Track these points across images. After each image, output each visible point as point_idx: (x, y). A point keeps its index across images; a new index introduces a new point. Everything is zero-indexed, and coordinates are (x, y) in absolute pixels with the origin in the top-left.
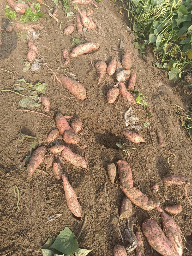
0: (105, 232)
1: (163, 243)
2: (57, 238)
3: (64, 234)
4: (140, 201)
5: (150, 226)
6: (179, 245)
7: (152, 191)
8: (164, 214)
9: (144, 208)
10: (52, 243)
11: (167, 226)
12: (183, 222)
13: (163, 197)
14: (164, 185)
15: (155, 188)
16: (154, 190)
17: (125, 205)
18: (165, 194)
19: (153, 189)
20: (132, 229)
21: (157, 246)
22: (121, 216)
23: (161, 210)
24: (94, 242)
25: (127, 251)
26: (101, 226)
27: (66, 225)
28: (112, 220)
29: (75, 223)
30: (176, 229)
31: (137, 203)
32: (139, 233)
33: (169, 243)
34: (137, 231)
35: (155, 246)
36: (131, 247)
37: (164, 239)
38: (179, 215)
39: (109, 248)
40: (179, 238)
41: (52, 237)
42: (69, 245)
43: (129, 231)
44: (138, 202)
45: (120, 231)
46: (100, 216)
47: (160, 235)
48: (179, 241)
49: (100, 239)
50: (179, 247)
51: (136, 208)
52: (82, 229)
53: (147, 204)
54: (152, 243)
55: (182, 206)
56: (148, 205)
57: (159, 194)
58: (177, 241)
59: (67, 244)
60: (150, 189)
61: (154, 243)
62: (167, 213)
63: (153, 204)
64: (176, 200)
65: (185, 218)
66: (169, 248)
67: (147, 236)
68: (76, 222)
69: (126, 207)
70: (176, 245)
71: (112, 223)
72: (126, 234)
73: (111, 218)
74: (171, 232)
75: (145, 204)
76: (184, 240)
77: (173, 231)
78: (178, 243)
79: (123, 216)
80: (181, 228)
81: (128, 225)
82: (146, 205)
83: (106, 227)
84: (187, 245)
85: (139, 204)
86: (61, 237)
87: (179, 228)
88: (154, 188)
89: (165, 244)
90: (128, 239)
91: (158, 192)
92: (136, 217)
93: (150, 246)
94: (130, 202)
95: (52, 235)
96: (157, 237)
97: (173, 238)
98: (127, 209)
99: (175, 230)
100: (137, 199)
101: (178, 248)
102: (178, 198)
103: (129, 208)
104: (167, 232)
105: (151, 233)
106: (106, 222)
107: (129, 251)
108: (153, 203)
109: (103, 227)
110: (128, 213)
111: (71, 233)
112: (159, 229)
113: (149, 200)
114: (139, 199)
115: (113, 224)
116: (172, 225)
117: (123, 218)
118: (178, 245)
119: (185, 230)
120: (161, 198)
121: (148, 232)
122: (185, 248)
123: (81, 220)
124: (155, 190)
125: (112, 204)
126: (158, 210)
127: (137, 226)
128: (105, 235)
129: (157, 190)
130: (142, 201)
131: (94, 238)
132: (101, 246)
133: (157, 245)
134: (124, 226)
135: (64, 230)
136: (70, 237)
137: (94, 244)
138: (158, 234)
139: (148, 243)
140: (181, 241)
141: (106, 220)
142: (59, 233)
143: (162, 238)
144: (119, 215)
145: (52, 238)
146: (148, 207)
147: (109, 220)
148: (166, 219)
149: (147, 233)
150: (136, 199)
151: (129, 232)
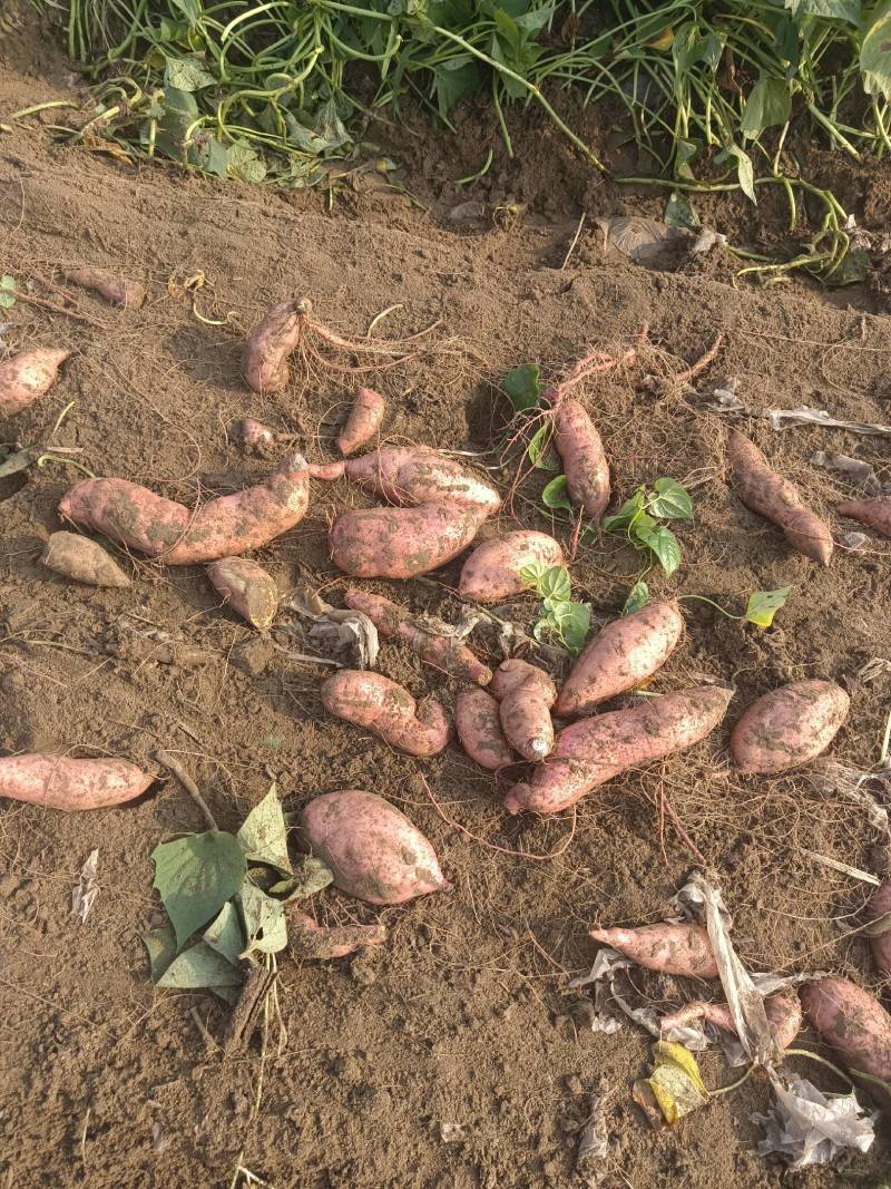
0: (268, 711)
1: (419, 530)
2: (168, 907)
3: (173, 872)
4: (252, 519)
5: (351, 541)
6: (461, 481)
7: (259, 456)
8: (356, 466)
9: (289, 524)
10: (173, 934)
11: (392, 484)
12: (418, 422)
13: (302, 432)
14: (272, 396)
15: (256, 436)
16: (260, 448)
17: (228, 585)
18: (297, 416)
19: (255, 447)
20: (324, 607)
21: (416, 557)
22: (257, 624)
23: (338, 469)
24: (268, 769)
25: (368, 668)
26: (236, 717)
27: (144, 850)
28: (246, 662)
29: (160, 813)
30: (415, 460)
31: (256, 535)
32: (352, 593)
33: (432, 510)
34: (343, 592)
35: (415, 562)
36: (361, 647)
37: (410, 520)
38: (388, 423)
39: (322, 724)
40: (442, 468)
41: (148, 927)
42: (218, 869)
43: (323, 623)
44: (255, 530)
45: (302, 657)
46: (202, 699)
47: (393, 524)
48: (450, 477)
49: (275, 740)
50: (465, 488)
51: (277, 553)
52: (196, 791)
53: (278, 503)
54: (399, 569)
55: (374, 387)
56: (282, 499)
57: (281, 437)
58: (447, 481)
59: (208, 878)
60: (249, 459)
61: (401, 561)
62: (359, 453)
63: (288, 478)
64: (346, 392)
65: (411, 407)
66: (444, 523)
67: (374, 572)
68: (160, 804)
69: (234, 584)
70: (456, 493)
71: (257, 669)
72: (322, 639)
73: (239, 663)
74: (414, 481)
75: (272, 507)
76: (470, 458)
77: (413, 473)
78: (455, 483)
79: (260, 616)
80: (429, 442)
81: (305, 613)
82: (277, 507)
83: (253, 699)
84: (490, 460)
85: (262, 534)
86: (175, 890)
87: (424, 448)
88: (255, 440)
89: (425, 526)
90: (339, 643)
91: (274, 437)
92: (304, 572)
93: (410, 580)
94: (228, 560)
95: (146, 922)
96: (391, 536)
97: (433, 489)
98: (241, 585)
99: (416, 464)
100: (241, 529)
101: (469, 495)
102: (341, 382)
103: (247, 574)
104: (407, 495)
105: (371, 552)
106: (237, 689)
107: (373, 662)
108: (284, 478)
109: (247, 711)
110: (264, 591)
111: (183, 842)
112: (374, 517)
113: (270, 488)
114: (245, 521)
115: (266, 668)
116: (396, 462)
117: (267, 622)
118: (459, 488)
119: (444, 433)
120: (302, 440)
121: (363, 559)
122: (491, 471)
123: (167, 782)
124: (262, 439)
125: (199, 631)
126: (332, 477)
127: (332, 585)
128: (278, 717)
129: (268, 435)
130: (256, 512)
131: (254, 765)
132: (300, 751)
133: (412, 552)
134: (298, 633)
135: (158, 866)
136: (196, 853)
137: (272, 775)
138: (385, 529)
139: (397, 582)
140: (458, 468)
141: (233, 689)
142: (157, 892)
143: (405, 524)
144: (251, 626)
145: (155, 927)
146: (290, 506)
147: (240, 675)
148: (370, 471)
149: (365, 567)
150: (237, 533)
151: (323, 628)
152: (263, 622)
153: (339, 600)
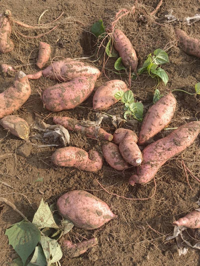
0: (35, 169)
1: (73, 89)
2: (16, 250)
3: (15, 237)
4: (11, 100)
5: (50, 99)
6: (85, 68)
7: (10, 76)
8: (45, 71)
9: (25, 98)
10: (21, 260)
11: (60, 75)
12: (64, 50)
13: (23, 64)
14: (9, 54)
15: (6, 69)
16: (9, 73)
17: (8, 127)
18: (19, 58)
19: (7, 74)
20: (46, 126)
21: (75, 99)
22: (23, 138)
23: (39, 74)
24: (40, 191)
25: (68, 145)
26: (24, 174)
27: (2, 232)
28: (23, 153)
29: (4, 218)
30: (66, 64)
31: (14, 106)
32: (56, 118)
33: (76, 81)
34: (52, 118)
35: (75, 102)
36: (63, 138)
37: (69, 86)
38: (53, 54)
39: (56, 169)
40: (76, 64)
41: (11, 260)
42: (31, 233)
43: (48, 132)
44: (13, 104)
45: (43, 146)
46: (9, 172)
47: (63, 89)
48: (80, 67)
49: (41, 179)
50: (87, 70)
51: (25, 110)
52: (15, 207)
53: (18, 92)
54: (70, 105)
55: (45, 41)
56: (19, 90)
57: (15, 67)
58: (79, 69)
59: (28, 237)
60: (7, 78)
61: (70, 102)
62: (45, 67)
63: (20, 81)
64: (36, 46)
65: (60, 45)
66: (82, 84)
67: (61, 109)
68: (3, 214)
69: (10, 126)
70: (84, 73)
71: (28, 155)
72: (48, 138)
73: (20, 154)
74: (67, 72)
75: (16, 94)
76: (86, 59)
77: (66, 69)
78: (82, 69)
79: (23, 135)
80: (70, 57)
81: (40, 129)
82: (18, 93)
83: (29, 166)
84: (93, 59)
85: (17, 105)
86: (17, 243)
87: (69, 59)
88: (6, 71)
89: (75, 87)
90: (55, 138)
91: (13, 68)
92: (37, 114)
93: (75, 108)
94: (6, 117)
95: (10, 258)
96: (64, 94)
97: (75, 73)
98: (13, 126)
99: (66, 65)
100: (8, 105)
101: (88, 72)
102: (33, 42)
103: (14, 121)
104: (66, 77)
105: (57, 102)
106: (22, 164)
107: (69, 142)
108: (18, 82)
109: (28, 172)
110: (22, 126)
111: (15, 226)
112: (55, 88)
113: (14, 87)
114: (8, 102)
115: (31, 154)
116: (59, 66)
117: (27, 136)
118: (84, 70)
119: (74, 52)
120: (24, 67)
121: (55, 105)
122: (94, 62)
123: (3, 206)
124: (9, 70)
126: (38, 78)
127: (48, 116)
128: (40, 170)
129: (10, 68)
130: (12, 97)
131: (35, 191)
132: (50, 181)
133: (73, 98)
134: (39, 138)
135: (9, 237)
136: (22, 228)
137: (42, 193)
138: (60, 91)
139: (71, 110)
140: (82, 63)
141: (20, 164)
142: (11, 246)
143: (68, 88)
145: (14, 259)
146: (23, 92)
147: (23, 158)
148: (51, 72)
149: (57, 108)
150: (7, 107)
151: (48, 134)
152: (26, 137)
153: (51, 122)
